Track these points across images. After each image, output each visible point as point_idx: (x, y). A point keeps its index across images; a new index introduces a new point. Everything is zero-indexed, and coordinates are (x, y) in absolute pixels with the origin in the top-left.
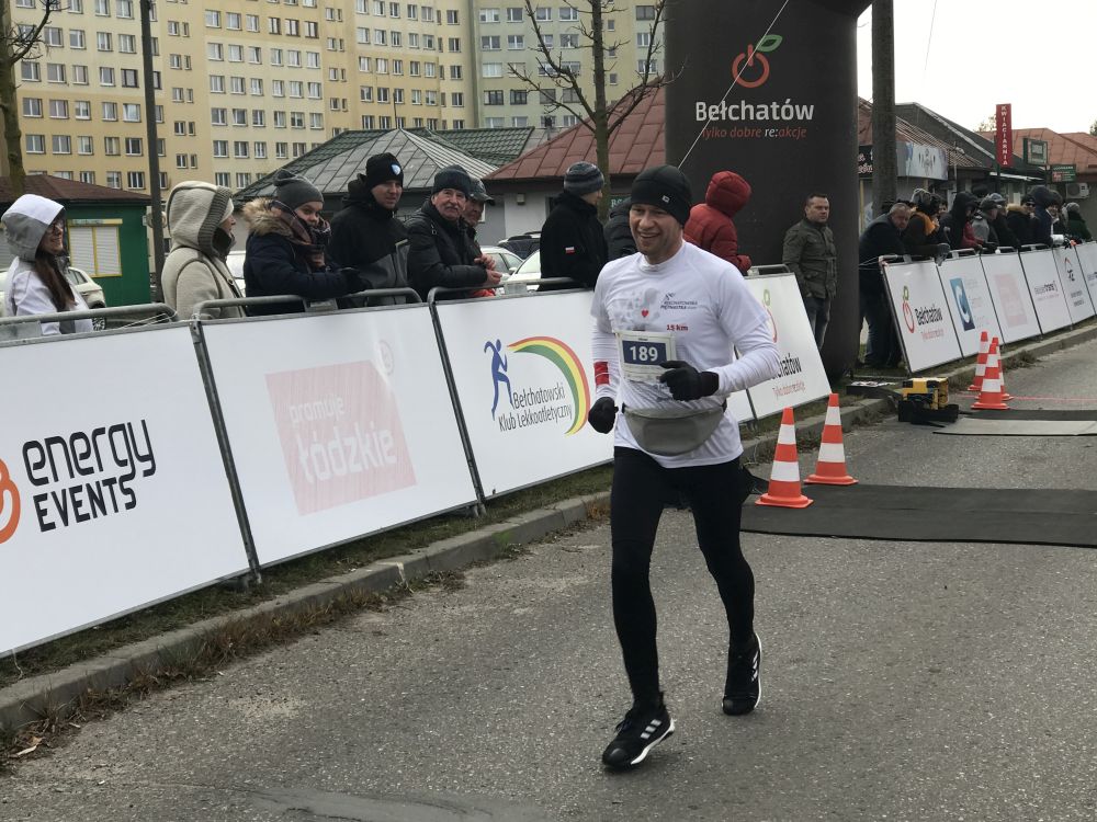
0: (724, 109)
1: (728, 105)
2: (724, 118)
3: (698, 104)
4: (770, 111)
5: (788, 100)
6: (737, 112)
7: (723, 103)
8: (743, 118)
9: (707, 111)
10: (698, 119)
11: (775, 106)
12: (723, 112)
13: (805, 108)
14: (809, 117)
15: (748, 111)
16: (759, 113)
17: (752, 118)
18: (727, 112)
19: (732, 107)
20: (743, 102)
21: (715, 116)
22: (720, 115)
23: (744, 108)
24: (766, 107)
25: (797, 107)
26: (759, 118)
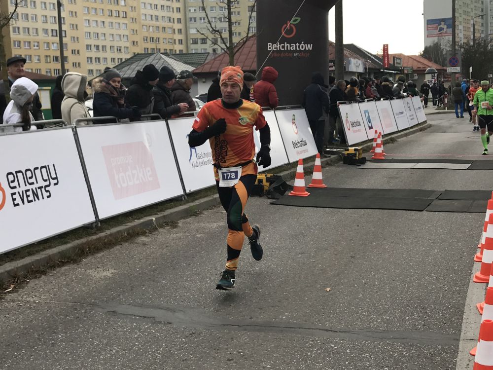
0: (279, 45)
1: (280, 44)
2: (278, 49)
3: (269, 44)
4: (296, 46)
5: (303, 42)
6: (283, 47)
7: (278, 43)
8: (286, 49)
9: (272, 46)
10: (269, 49)
11: (298, 44)
12: (278, 47)
13: (309, 45)
14: (311, 49)
15: (287, 46)
16: (291, 48)
17: (289, 49)
18: (280, 47)
19: (281, 45)
20: (286, 43)
21: (275, 48)
22: (277, 48)
23: (286, 45)
24: (294, 45)
25: (306, 45)
26: (292, 49)
